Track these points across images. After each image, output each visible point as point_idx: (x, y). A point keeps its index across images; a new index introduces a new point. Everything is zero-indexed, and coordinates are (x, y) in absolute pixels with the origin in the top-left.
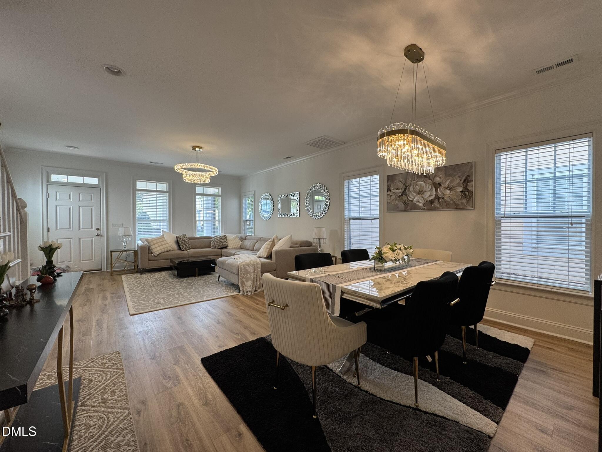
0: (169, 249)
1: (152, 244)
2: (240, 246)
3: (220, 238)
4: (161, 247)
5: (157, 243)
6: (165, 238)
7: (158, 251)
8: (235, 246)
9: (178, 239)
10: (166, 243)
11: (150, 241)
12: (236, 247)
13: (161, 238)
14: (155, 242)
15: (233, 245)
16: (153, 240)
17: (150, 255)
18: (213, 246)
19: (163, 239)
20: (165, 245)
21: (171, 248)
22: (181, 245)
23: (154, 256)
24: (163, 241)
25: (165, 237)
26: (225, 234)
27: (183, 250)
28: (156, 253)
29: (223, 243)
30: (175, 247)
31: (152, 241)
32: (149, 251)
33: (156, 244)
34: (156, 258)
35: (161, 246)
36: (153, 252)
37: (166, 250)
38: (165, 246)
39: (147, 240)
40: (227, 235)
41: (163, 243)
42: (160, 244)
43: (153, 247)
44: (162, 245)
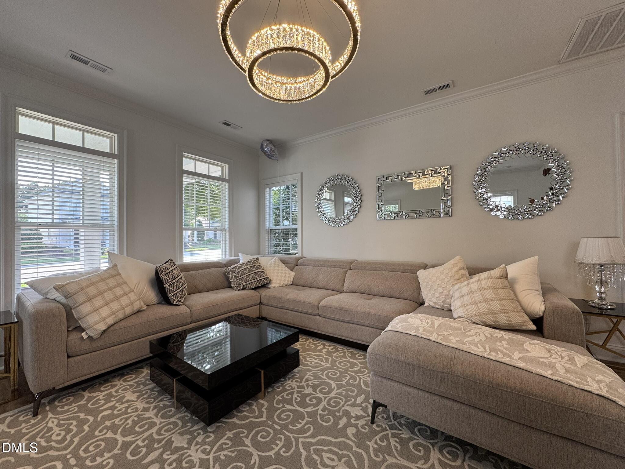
0: (137, 306)
1: (81, 298)
2: (292, 279)
3: (251, 265)
4: (115, 306)
5: (101, 293)
6: (123, 276)
7: (104, 319)
8: (284, 280)
9: (163, 276)
10: (127, 289)
11: (71, 289)
12: (286, 283)
13: (112, 276)
14: (92, 291)
15: (281, 280)
16: (84, 285)
17: (74, 336)
18: (239, 285)
19: (118, 277)
20: (125, 298)
21: (142, 304)
22: (171, 291)
23: (90, 337)
24: (119, 285)
25: (120, 272)
26: (256, 257)
27: (175, 302)
28: (95, 330)
29: (260, 276)
30: (152, 296)
31: (82, 289)
32: (68, 320)
33: (95, 297)
34: (97, 344)
35: (112, 301)
36: (83, 325)
37: (128, 311)
38: (125, 301)
39: (63, 286)
40: (259, 257)
41: (118, 291)
42: (109, 296)
43: (85, 309)
44: (117, 299)
